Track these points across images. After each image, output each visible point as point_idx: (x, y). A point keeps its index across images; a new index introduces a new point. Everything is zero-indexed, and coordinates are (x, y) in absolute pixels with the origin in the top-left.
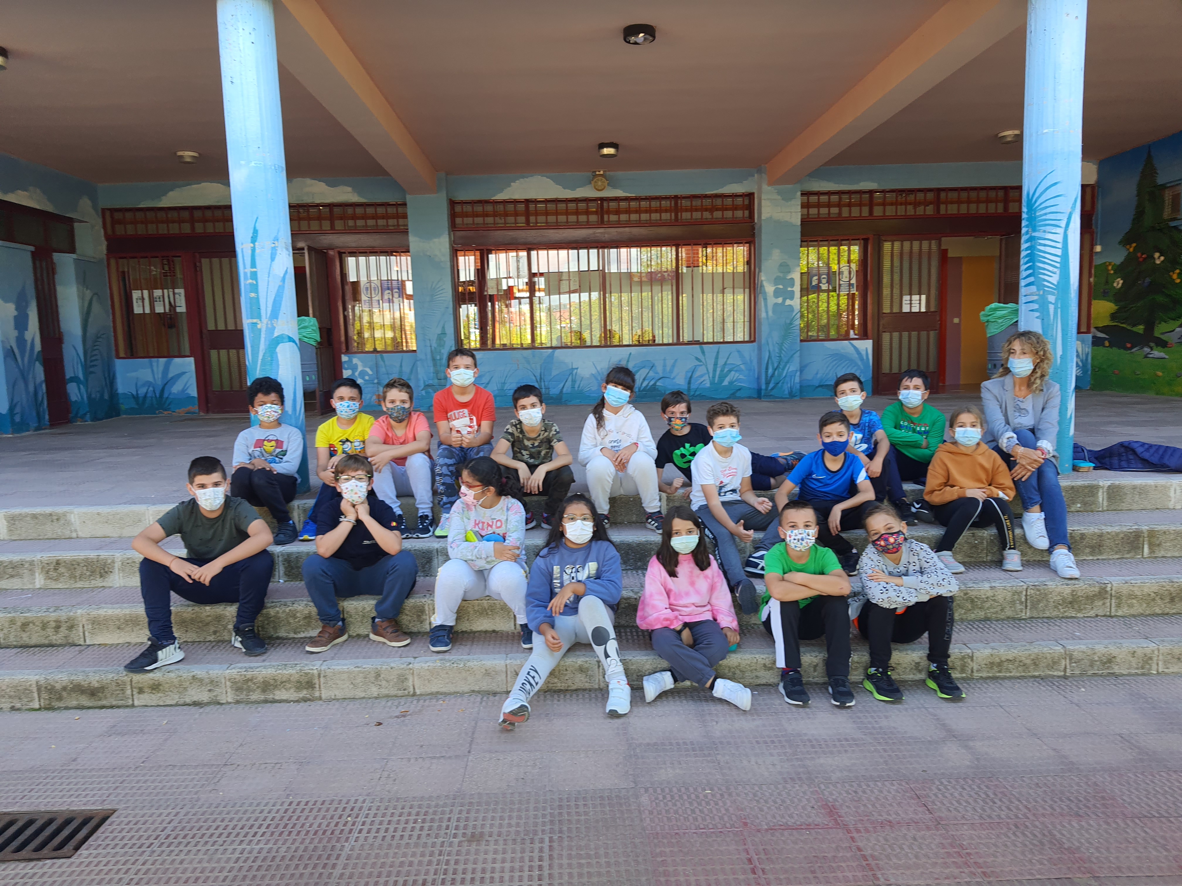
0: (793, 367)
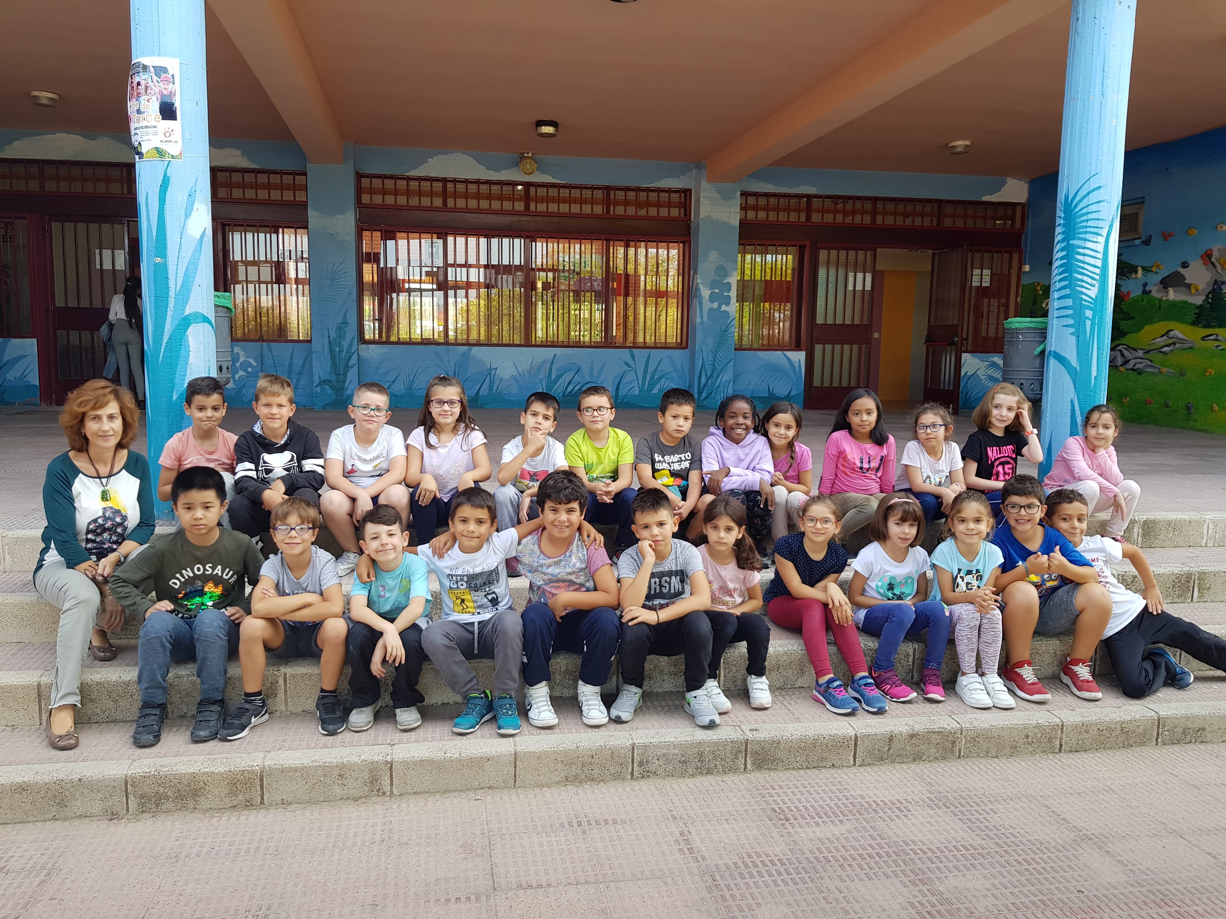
0: (726, 377)
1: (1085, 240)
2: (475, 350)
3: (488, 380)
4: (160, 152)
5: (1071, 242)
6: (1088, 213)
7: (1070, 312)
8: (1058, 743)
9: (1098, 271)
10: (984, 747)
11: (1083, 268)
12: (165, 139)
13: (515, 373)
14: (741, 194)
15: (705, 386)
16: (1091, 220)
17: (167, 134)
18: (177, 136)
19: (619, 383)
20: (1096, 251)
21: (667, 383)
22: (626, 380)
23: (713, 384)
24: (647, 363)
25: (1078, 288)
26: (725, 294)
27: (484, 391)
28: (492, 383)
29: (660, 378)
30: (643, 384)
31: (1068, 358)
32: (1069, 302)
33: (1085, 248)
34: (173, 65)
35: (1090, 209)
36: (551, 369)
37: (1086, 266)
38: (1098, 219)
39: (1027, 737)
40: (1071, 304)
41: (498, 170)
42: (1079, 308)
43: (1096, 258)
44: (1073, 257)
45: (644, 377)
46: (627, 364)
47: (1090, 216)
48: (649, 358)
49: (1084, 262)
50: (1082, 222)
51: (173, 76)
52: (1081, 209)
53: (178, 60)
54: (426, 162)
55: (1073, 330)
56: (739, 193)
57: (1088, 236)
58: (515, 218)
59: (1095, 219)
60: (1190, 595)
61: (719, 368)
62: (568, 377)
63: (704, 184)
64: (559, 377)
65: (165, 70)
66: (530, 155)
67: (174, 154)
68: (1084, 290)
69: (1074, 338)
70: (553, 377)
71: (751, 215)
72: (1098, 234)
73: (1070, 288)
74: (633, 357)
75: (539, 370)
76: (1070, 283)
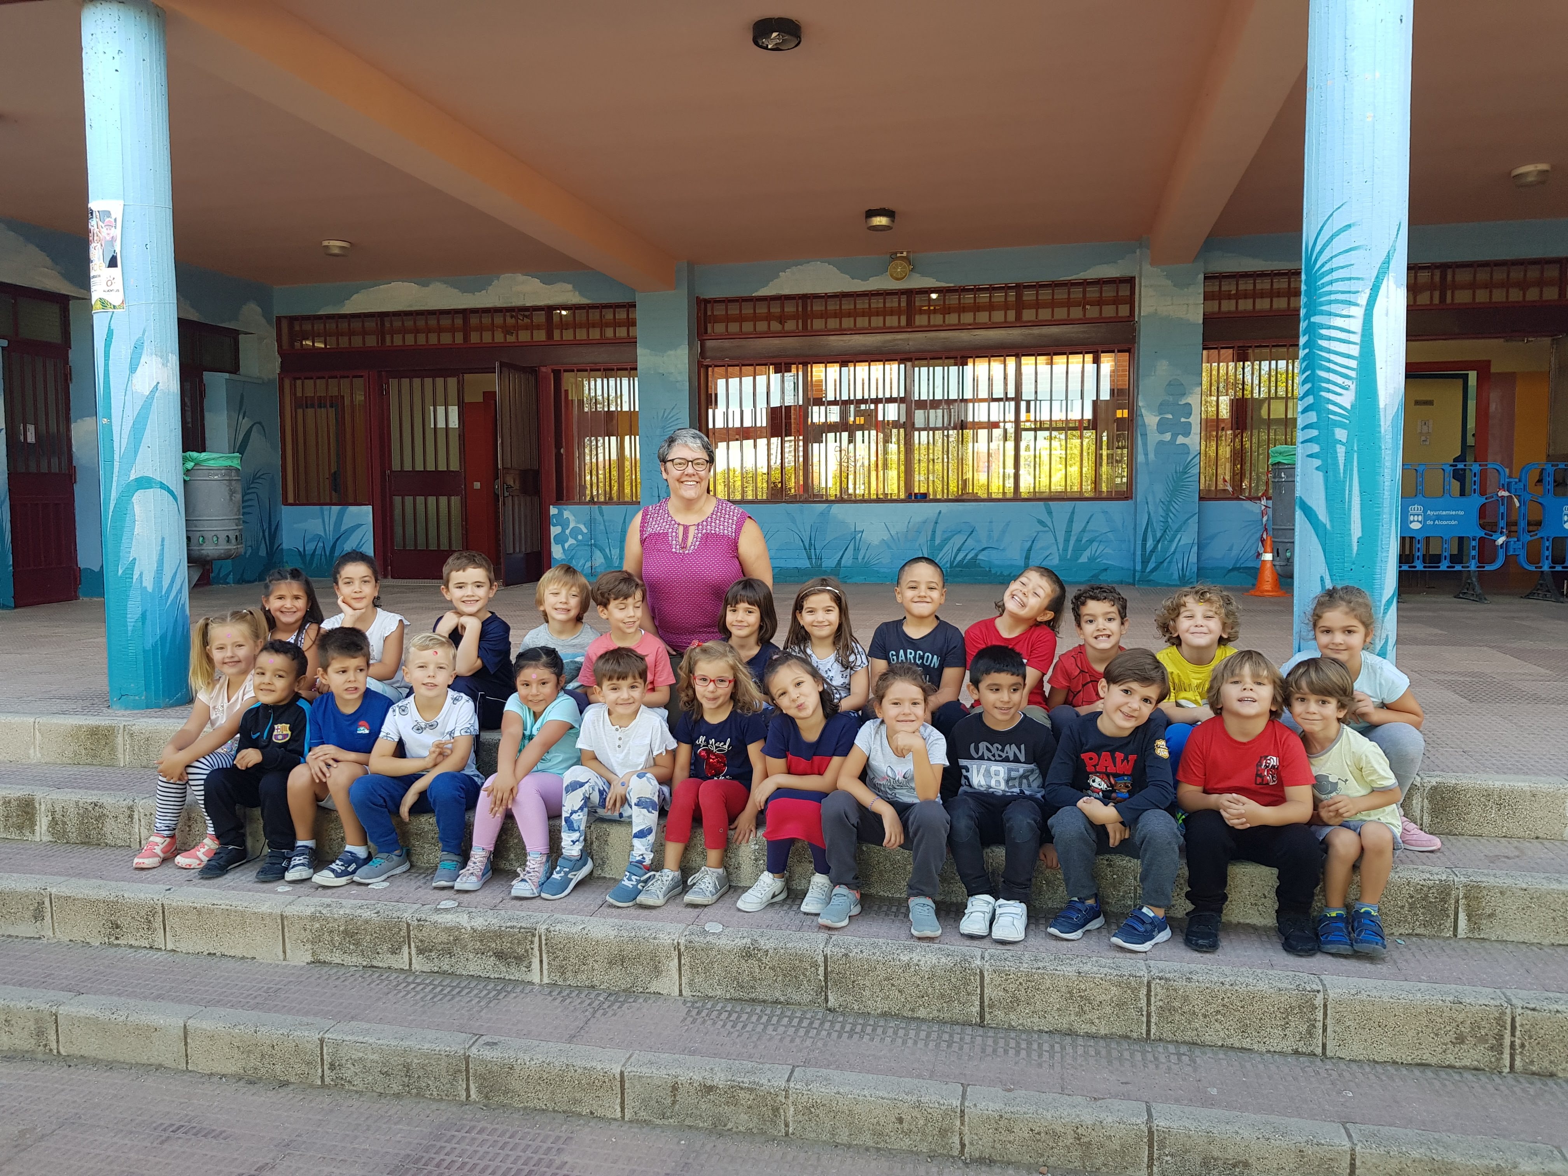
0: (1188, 537)
1: (1330, 314)
2: (836, 507)
3: (851, 546)
4: (104, 303)
5: (1312, 320)
6: (1332, 270)
7: (1315, 433)
8: (956, 1139)
9: (1353, 364)
10: (828, 1125)
11: (1329, 361)
12: (107, 288)
13: (886, 537)
14: (1205, 278)
15: (1152, 551)
16: (1337, 280)
17: (109, 283)
18: (118, 284)
19: (1030, 549)
20: (1349, 332)
21: (1101, 548)
22: (1037, 545)
23: (1165, 550)
24: (1071, 521)
25: (1323, 394)
26: (1183, 420)
27: (847, 561)
28: (857, 550)
29: (1091, 541)
30: (1065, 550)
31: (1314, 508)
32: (1312, 417)
33: (1330, 327)
34: (116, 208)
35: (1335, 263)
36: (934, 532)
37: (1333, 357)
38: (1350, 279)
39: (900, 1120)
40: (1315, 420)
41: (865, 279)
42: (1325, 425)
43: (1349, 342)
44: (1315, 342)
45: (1067, 540)
46: (1041, 522)
47: (1335, 275)
48: (1073, 513)
49: (1329, 351)
50: (1324, 285)
51: (115, 220)
52: (1323, 266)
53: (122, 203)
54: (778, 276)
55: (1317, 462)
56: (1201, 276)
57: (1333, 308)
58: (889, 337)
59: (1343, 279)
60: (1449, 923)
61: (1175, 527)
62: (958, 541)
63: (1147, 268)
64: (946, 540)
65: (108, 214)
66: (905, 254)
67: (116, 304)
68: (1331, 396)
69: (1319, 476)
70: (937, 542)
71: (1228, 306)
72: (1350, 303)
73: (1313, 394)
74: (1050, 513)
75: (919, 532)
76: (1313, 385)
